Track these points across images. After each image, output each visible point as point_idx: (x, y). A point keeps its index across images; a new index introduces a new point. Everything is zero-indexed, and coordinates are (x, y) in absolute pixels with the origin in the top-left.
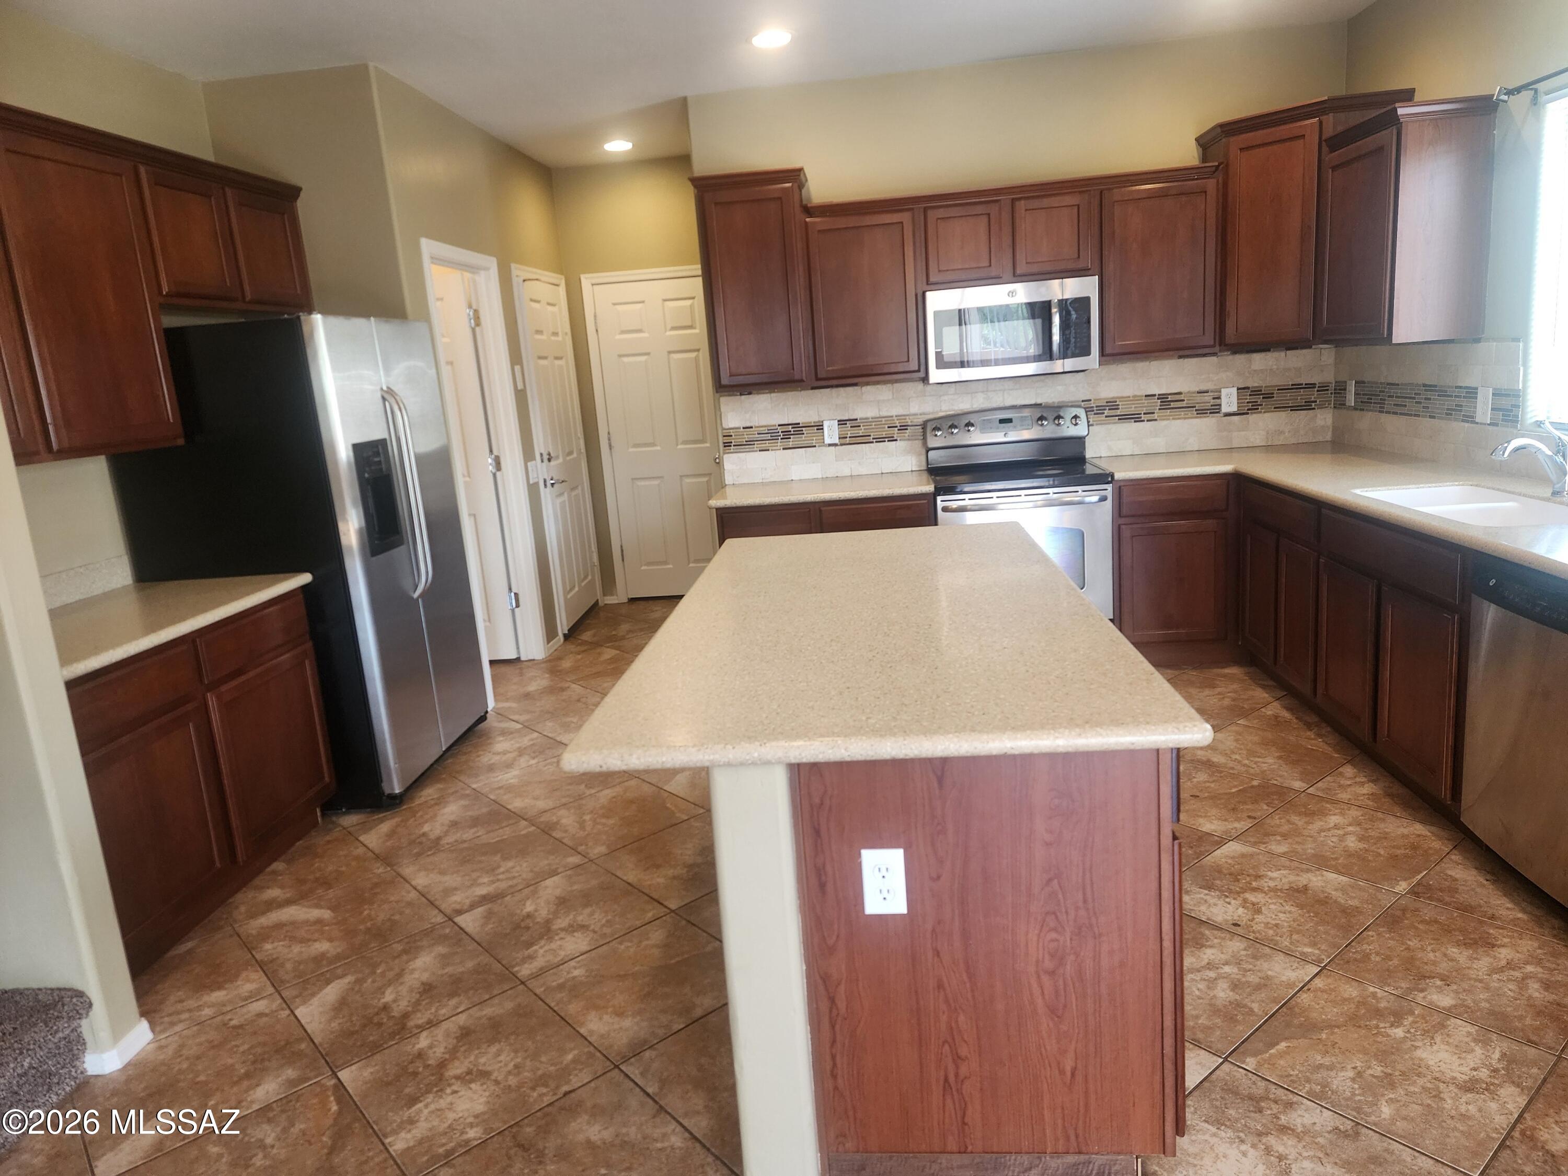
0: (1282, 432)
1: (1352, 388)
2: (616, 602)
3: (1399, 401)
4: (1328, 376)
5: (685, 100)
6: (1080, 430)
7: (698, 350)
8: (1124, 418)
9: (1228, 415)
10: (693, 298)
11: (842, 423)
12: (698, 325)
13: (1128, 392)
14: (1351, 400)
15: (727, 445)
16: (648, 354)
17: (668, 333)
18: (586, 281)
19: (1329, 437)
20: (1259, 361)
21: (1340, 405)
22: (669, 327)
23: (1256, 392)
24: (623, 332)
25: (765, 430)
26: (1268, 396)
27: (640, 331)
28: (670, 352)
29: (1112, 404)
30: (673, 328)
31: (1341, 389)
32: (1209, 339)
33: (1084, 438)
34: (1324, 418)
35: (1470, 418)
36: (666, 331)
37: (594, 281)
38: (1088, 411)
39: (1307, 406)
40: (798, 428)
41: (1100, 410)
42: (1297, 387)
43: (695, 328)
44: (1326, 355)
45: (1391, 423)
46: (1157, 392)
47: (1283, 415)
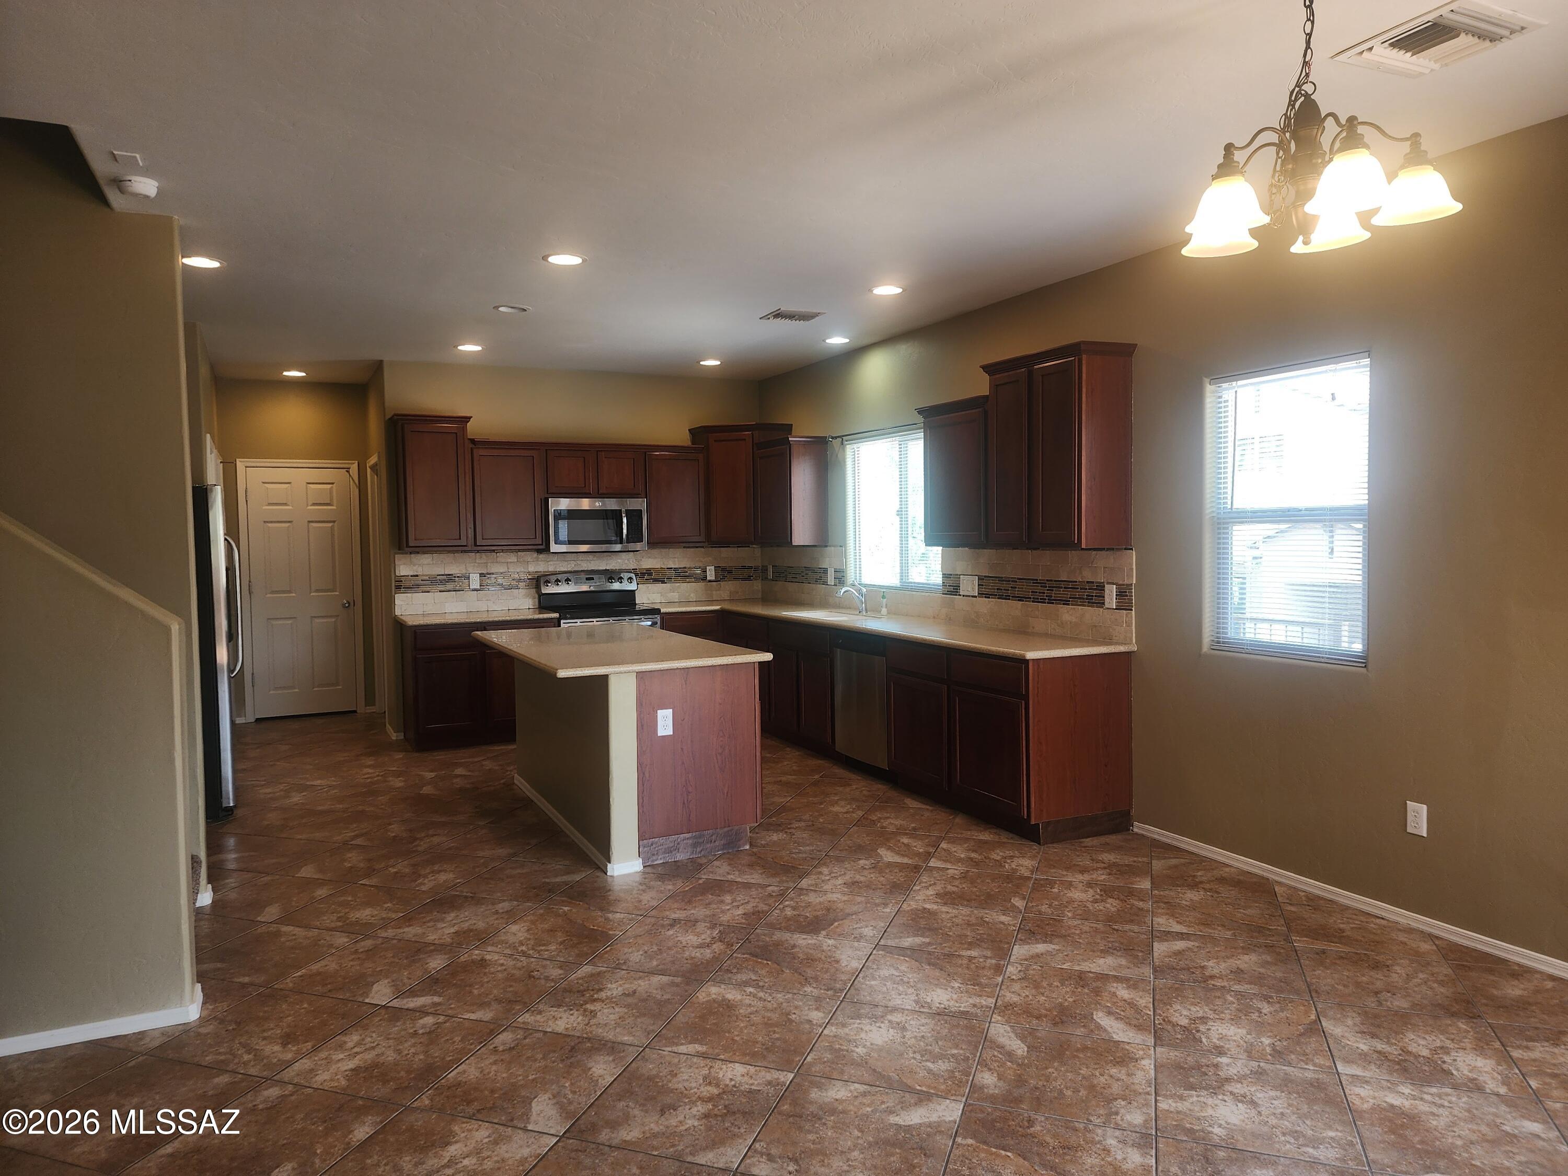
0: (737, 593)
1: (770, 569)
2: (244, 722)
3: (794, 575)
4: (758, 563)
5: (381, 362)
6: (633, 587)
7: (334, 522)
8: (656, 581)
9: (710, 581)
10: (333, 483)
11: (482, 575)
12: (335, 502)
13: (658, 566)
14: (770, 576)
15: (398, 587)
16: (289, 522)
17: (310, 508)
18: (240, 464)
19: (760, 596)
20: (726, 552)
21: (765, 578)
22: (310, 503)
23: (724, 569)
24: (270, 504)
25: (427, 578)
26: (730, 572)
27: (285, 504)
28: (309, 522)
29: (649, 572)
30: (314, 504)
31: (765, 569)
32: (702, 539)
33: (635, 591)
34: (757, 585)
35: (825, 583)
36: (307, 505)
37: (248, 464)
38: (636, 575)
39: (748, 578)
40: (450, 578)
41: (643, 574)
42: (744, 567)
43: (332, 505)
44: (756, 551)
45: (792, 587)
46: (673, 567)
47: (737, 582)
